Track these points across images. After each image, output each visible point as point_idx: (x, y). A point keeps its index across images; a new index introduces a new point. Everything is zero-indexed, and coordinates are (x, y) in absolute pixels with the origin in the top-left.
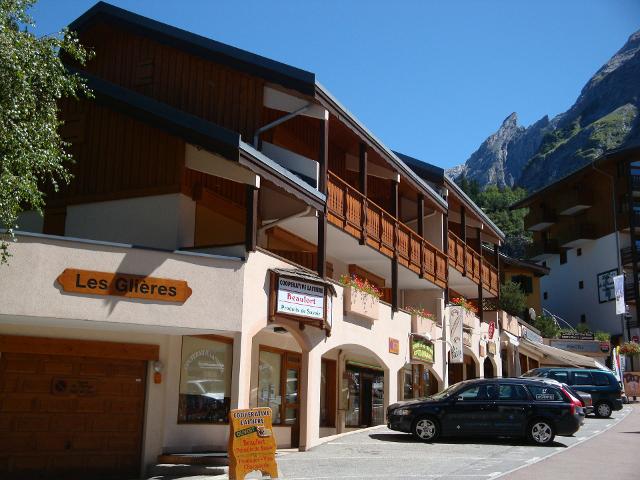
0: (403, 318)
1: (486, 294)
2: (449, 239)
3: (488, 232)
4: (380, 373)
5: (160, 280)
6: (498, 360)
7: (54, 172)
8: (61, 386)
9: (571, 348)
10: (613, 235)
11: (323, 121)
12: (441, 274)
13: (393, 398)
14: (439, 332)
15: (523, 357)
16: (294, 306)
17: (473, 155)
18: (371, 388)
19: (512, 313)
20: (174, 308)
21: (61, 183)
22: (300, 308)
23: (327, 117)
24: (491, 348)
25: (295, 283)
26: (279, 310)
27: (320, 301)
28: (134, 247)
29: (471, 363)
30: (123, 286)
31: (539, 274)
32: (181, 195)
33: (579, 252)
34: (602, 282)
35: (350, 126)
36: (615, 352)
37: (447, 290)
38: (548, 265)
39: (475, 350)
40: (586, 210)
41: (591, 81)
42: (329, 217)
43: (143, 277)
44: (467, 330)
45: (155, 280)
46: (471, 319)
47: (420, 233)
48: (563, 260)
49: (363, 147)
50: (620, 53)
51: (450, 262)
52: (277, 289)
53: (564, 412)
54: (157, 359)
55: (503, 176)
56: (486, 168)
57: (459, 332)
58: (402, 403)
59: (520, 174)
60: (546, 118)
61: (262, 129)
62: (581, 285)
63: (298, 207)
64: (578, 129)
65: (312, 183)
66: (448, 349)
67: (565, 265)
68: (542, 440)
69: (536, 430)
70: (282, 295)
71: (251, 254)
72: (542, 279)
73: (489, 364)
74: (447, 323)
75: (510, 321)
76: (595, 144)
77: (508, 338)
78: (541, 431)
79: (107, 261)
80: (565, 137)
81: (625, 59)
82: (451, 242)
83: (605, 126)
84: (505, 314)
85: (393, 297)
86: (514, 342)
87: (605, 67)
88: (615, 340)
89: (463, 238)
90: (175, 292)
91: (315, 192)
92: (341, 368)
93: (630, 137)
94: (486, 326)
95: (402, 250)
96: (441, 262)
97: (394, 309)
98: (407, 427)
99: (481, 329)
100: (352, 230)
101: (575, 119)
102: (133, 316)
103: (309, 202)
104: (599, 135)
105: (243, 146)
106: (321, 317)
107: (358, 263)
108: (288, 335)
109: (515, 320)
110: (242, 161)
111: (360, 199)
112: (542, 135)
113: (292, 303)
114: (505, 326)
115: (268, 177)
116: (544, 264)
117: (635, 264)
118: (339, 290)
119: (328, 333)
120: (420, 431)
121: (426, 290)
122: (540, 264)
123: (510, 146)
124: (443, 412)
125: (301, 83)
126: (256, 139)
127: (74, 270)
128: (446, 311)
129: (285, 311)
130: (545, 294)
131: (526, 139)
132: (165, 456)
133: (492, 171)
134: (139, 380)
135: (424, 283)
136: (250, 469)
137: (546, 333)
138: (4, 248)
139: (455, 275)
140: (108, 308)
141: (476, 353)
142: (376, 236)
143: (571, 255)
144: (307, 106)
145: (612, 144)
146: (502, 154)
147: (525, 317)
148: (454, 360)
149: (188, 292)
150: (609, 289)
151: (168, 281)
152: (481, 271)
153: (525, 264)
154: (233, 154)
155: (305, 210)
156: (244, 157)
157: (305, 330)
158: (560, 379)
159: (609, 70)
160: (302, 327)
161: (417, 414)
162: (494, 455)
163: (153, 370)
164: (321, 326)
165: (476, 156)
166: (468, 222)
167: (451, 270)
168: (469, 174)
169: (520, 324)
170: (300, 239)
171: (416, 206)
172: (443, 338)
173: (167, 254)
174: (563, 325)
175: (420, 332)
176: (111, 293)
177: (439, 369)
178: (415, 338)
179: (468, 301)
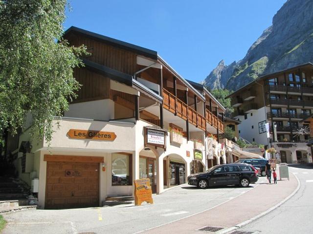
0: (191, 143)
1: (220, 132)
2: (206, 112)
3: (220, 108)
4: (183, 165)
5: (104, 132)
6: (224, 157)
7: (71, 95)
8: (68, 173)
9: (250, 151)
10: (264, 107)
11: (160, 69)
12: (203, 125)
13: (189, 174)
14: (204, 147)
15: (233, 156)
16: (153, 140)
17: (207, 77)
18: (179, 170)
19: (229, 139)
20: (110, 142)
21: (73, 98)
22: (156, 141)
23: (162, 68)
24: (222, 153)
25: (154, 131)
26: (148, 142)
27: (163, 138)
28: (94, 120)
29: (215, 159)
30: (91, 135)
31: (237, 124)
32: (109, 99)
33: (252, 114)
34: (260, 125)
35: (170, 71)
36: (266, 152)
37: (206, 132)
38: (240, 120)
39: (216, 154)
40: (253, 98)
41: (251, 48)
42: (164, 106)
43: (98, 132)
44: (214, 147)
45: (102, 132)
46: (215, 142)
47: (196, 110)
48: (246, 118)
49: (174, 78)
50: (261, 37)
51: (207, 120)
52: (147, 134)
53: (252, 175)
54: (103, 162)
55: (219, 85)
56: (213, 82)
57: (211, 147)
58: (192, 175)
59: (226, 84)
60: (235, 62)
61: (137, 73)
62: (253, 127)
63: (152, 102)
64: (247, 66)
65: (157, 93)
66: (207, 154)
67: (246, 120)
68: (245, 185)
69: (243, 182)
70: (149, 136)
71: (138, 121)
72: (238, 125)
73: (221, 159)
74: (207, 144)
75: (228, 142)
76: (253, 72)
77: (228, 149)
78: (244, 182)
79: (85, 126)
80: (243, 69)
81: (262, 39)
82: (207, 113)
83: (257, 65)
84: (227, 139)
85: (187, 135)
86: (230, 150)
87: (255, 42)
88: (266, 148)
89: (211, 111)
90: (110, 137)
91: (158, 96)
92: (168, 163)
93: (266, 69)
94: (220, 145)
95: (190, 117)
96: (203, 120)
97: (188, 140)
98: (196, 184)
99: (219, 146)
100: (172, 110)
101: (246, 62)
102: (95, 147)
103: (157, 100)
104: (254, 69)
105: (134, 80)
106: (163, 144)
107: (173, 123)
108: (151, 151)
109: (230, 142)
110: (133, 86)
111: (175, 98)
112: (234, 69)
113: (153, 139)
114: (227, 144)
115: (143, 92)
116: (239, 119)
117: (272, 119)
118: (169, 133)
119: (165, 150)
120: (201, 185)
121: (198, 132)
122: (237, 119)
123: (222, 73)
124: (209, 177)
125: (152, 55)
126: (135, 77)
127: (73, 130)
128: (206, 140)
129: (150, 142)
130: (239, 131)
131: (228, 70)
132: (108, 198)
133: (215, 83)
134: (96, 170)
135: (198, 129)
136: (143, 201)
137: (241, 146)
138: (58, 123)
139: (208, 125)
140: (86, 144)
141: (217, 155)
142: (180, 112)
143: (249, 116)
144: (154, 64)
145: (260, 72)
146: (219, 76)
147: (233, 140)
148: (209, 158)
149: (115, 136)
150: (263, 128)
151: (108, 132)
152: (218, 124)
153: (232, 120)
154: (130, 84)
155: (155, 103)
156: (134, 85)
157: (157, 149)
158: (249, 163)
159: (257, 44)
160: (156, 148)
161: (199, 179)
162: (229, 192)
163: (102, 166)
164: (163, 148)
165: (208, 78)
166: (213, 105)
167: (207, 123)
168: (206, 84)
169: (232, 143)
170: (152, 114)
171: (194, 99)
172: (205, 150)
173: (106, 122)
174: (247, 143)
175: (197, 148)
176: (87, 138)
177: (204, 162)
178: (196, 150)
179: (214, 135)
